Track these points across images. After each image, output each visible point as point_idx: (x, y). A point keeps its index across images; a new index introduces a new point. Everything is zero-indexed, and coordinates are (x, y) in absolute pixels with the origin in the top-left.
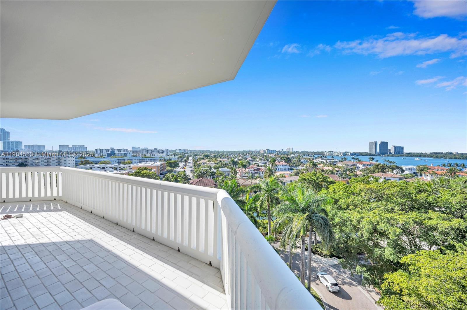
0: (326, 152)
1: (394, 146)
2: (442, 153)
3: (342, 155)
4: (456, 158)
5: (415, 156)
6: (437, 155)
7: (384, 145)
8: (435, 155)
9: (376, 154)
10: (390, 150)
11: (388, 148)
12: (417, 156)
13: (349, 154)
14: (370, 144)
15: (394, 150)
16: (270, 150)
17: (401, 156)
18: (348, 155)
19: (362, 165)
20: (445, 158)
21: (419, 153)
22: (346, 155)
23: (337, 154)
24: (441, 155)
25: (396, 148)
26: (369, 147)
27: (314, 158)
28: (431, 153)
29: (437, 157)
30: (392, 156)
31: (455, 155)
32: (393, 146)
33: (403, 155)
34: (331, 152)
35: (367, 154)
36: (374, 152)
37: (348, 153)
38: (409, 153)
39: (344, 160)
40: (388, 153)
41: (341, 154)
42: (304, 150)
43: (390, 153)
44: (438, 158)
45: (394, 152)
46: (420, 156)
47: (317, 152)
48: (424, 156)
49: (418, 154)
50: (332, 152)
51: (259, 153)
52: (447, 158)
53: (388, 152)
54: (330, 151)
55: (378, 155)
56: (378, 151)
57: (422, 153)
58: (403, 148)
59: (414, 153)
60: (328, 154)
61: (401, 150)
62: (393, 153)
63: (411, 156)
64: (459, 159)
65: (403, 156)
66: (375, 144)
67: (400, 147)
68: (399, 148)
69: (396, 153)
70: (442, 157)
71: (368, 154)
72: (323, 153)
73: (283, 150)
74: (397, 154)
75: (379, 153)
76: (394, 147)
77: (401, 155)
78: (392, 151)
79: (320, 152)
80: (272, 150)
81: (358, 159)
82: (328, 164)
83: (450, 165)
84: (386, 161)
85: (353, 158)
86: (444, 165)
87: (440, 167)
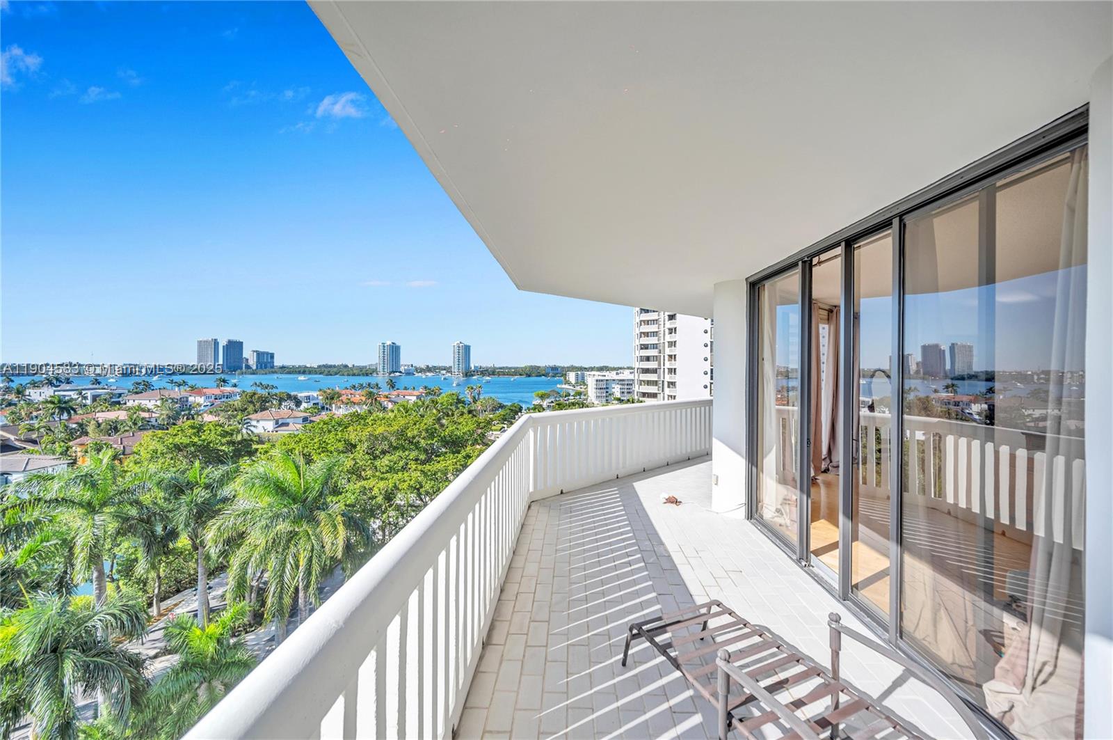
1: (256, 351)
2: (335, 366)
4: (354, 375)
5: (296, 371)
6: (330, 369)
7: (234, 348)
8: (326, 369)
10: (247, 360)
11: (244, 356)
12: (299, 373)
14: (201, 345)
15: (255, 360)
17: (270, 373)
19: (203, 398)
21: (300, 367)
24: (335, 370)
25: (260, 354)
26: (199, 353)
28: (319, 367)
29: (329, 374)
30: (254, 373)
32: (254, 351)
33: (273, 370)
38: (283, 367)
39: (142, 387)
40: (245, 367)
43: (248, 367)
44: (331, 375)
45: (255, 365)
46: (304, 373)
48: (310, 373)
52: (343, 375)
53: (244, 364)
55: (224, 371)
56: (221, 362)
57: (306, 367)
58: (272, 356)
59: (293, 366)
61: (269, 360)
62: (254, 367)
63: (289, 373)
64: (357, 375)
65: (274, 372)
66: (213, 347)
67: (267, 353)
68: (265, 355)
69: (259, 367)
70: (336, 374)
74: (261, 368)
75: (224, 367)
76: (255, 353)
77: (271, 370)
78: (252, 362)
81: (184, 382)
82: (89, 402)
83: (361, 386)
84: (256, 384)
85: (172, 382)
86: (354, 387)
87: (348, 392)
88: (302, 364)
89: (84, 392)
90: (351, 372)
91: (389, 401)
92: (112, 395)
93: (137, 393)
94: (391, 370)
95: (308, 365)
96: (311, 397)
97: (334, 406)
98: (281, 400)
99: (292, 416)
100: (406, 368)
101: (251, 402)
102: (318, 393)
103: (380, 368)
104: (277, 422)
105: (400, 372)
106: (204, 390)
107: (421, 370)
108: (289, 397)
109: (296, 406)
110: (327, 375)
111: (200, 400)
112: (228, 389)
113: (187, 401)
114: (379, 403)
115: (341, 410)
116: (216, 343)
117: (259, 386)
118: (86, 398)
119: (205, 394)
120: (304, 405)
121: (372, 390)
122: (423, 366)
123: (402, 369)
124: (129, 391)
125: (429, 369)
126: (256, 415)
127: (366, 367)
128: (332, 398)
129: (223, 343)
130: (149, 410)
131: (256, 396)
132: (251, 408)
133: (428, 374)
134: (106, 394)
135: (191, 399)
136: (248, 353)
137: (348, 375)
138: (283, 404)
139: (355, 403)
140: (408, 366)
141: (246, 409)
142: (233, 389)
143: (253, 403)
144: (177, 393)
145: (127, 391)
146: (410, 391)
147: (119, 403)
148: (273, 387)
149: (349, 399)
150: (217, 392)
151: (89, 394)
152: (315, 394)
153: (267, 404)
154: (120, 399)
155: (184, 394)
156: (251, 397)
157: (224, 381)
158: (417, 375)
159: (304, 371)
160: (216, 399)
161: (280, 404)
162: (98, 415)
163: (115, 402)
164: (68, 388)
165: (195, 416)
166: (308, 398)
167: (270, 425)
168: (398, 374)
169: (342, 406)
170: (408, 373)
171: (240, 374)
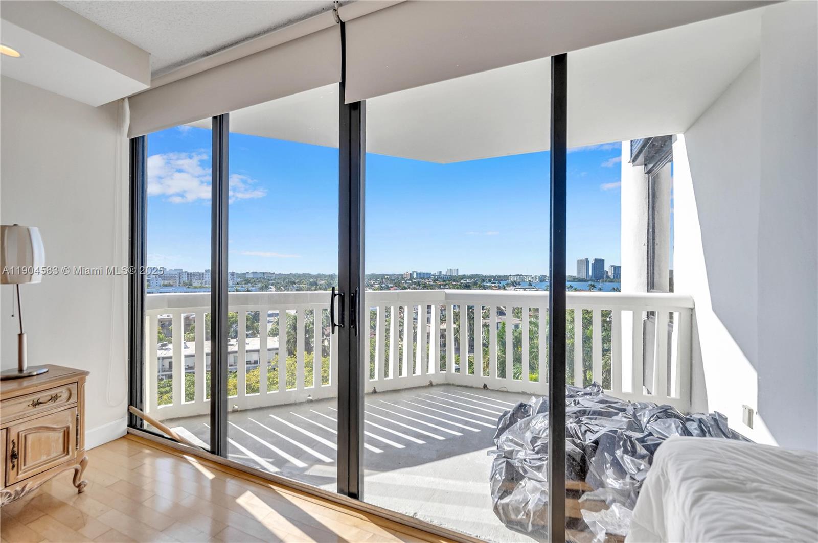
0: (510, 276)
1: (613, 266)
3: (537, 280)
7: (599, 263)
9: (589, 279)
10: (607, 272)
11: (605, 269)
14: (578, 263)
15: (613, 272)
16: (420, 274)
18: (547, 281)
22: (545, 280)
23: (530, 279)
25: (615, 268)
30: (612, 282)
32: (612, 266)
35: (574, 279)
36: (584, 276)
40: (605, 278)
41: (536, 279)
42: (475, 274)
43: (608, 277)
45: (613, 275)
47: (496, 275)
50: (522, 275)
51: (403, 279)
53: (605, 275)
54: (517, 274)
55: (591, 280)
56: (590, 274)
58: (620, 269)
60: (516, 279)
61: (619, 272)
62: (612, 278)
66: (585, 263)
69: (615, 277)
71: (577, 279)
72: (508, 278)
73: (440, 272)
74: (617, 278)
75: (591, 278)
78: (611, 274)
79: (501, 276)
80: (424, 273)
116: (587, 261)
129: (591, 262)
136: (607, 268)
157: (593, 286)
171: (602, 282)
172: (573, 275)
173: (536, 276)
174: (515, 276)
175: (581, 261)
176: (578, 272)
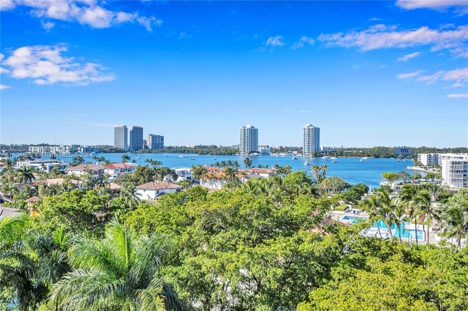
0: (32, 145)
1: (152, 135)
2: (206, 147)
3: (67, 151)
4: (221, 154)
5: (178, 151)
6: (203, 149)
7: (137, 132)
8: (200, 150)
9: (126, 150)
10: (146, 142)
11: (144, 139)
12: (181, 152)
13: (81, 150)
14: (117, 130)
15: (151, 142)
17: (160, 152)
18: (79, 152)
19: (113, 170)
20: (211, 155)
21: (182, 147)
22: (76, 151)
23: (57, 150)
24: (207, 150)
25: (154, 137)
26: (115, 137)
27: (12, 159)
28: (196, 147)
29: (202, 153)
30: (150, 152)
31: (219, 149)
32: (150, 135)
33: (163, 150)
34: (43, 145)
35: (111, 150)
36: (122, 146)
37: (79, 149)
38: (170, 148)
39: (78, 161)
40: (144, 148)
41: (66, 149)
43: (146, 147)
44: (204, 154)
45: (151, 146)
46: (184, 152)
47: (12, 145)
48: (189, 152)
49: (181, 149)
50: (47, 145)
52: (213, 154)
53: (144, 145)
54: (41, 143)
55: (129, 151)
56: (129, 143)
57: (186, 147)
58: (162, 138)
59: (177, 147)
60: (38, 149)
61: (160, 142)
62: (150, 148)
63: (174, 152)
64: (224, 155)
65: (164, 152)
66: (124, 132)
67: (159, 136)
68: (158, 138)
69: (153, 147)
70: (207, 153)
71: (114, 149)
72: (27, 149)
74: (155, 148)
75: (130, 148)
76: (151, 137)
77: (161, 150)
78: (149, 144)
79: (18, 146)
81: (103, 158)
82: (47, 171)
83: (224, 164)
84: (148, 160)
85: (95, 158)
86: (218, 164)
87: (214, 168)
88: (183, 145)
89: (45, 164)
90: (219, 152)
91: (245, 177)
92: (60, 167)
93: (75, 165)
94: (250, 151)
95: (188, 146)
96: (185, 172)
97: (201, 180)
98: (163, 174)
99: (168, 187)
100: (263, 148)
101: (142, 175)
102: (190, 169)
103: (241, 149)
104: (158, 192)
105: (258, 152)
106: (114, 165)
107: (276, 151)
108: (169, 171)
109: (174, 179)
110: (201, 154)
111: (111, 172)
112: (129, 164)
113: (103, 172)
114: (237, 178)
115: (206, 184)
116: (126, 128)
117: (150, 162)
118: (45, 168)
119: (114, 168)
120: (180, 179)
121: (231, 167)
122: (277, 147)
123: (259, 150)
124: (70, 164)
125: (282, 150)
126: (144, 185)
127: (231, 147)
128: (200, 174)
129: (130, 129)
130: (78, 179)
131: (146, 170)
132: (142, 179)
133: (281, 154)
134: (57, 165)
135: (106, 171)
136: (146, 137)
137: (217, 154)
138: (165, 177)
139: (217, 178)
140: (265, 146)
141: (139, 180)
142: (133, 164)
143: (144, 175)
144: (97, 166)
145: (68, 164)
146: (263, 169)
147: (63, 173)
148: (160, 163)
149: (213, 175)
150: (122, 166)
151: (48, 165)
152: (188, 170)
153: (153, 177)
154: (64, 170)
155: (102, 167)
156: (142, 170)
157: (127, 158)
158: (272, 155)
159: (184, 150)
160: (121, 171)
161: (163, 177)
162: (48, 181)
163: (60, 172)
164: (38, 161)
165: (105, 184)
166: (183, 173)
167: (152, 194)
168: (256, 154)
169: (207, 180)
170: (265, 153)
171: (140, 153)
172: (111, 145)
173: (65, 146)
174: (37, 146)
175: (119, 128)
176: (116, 142)
